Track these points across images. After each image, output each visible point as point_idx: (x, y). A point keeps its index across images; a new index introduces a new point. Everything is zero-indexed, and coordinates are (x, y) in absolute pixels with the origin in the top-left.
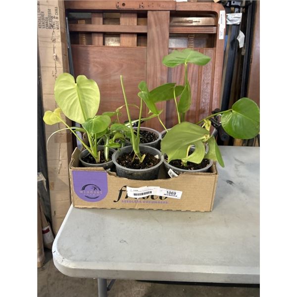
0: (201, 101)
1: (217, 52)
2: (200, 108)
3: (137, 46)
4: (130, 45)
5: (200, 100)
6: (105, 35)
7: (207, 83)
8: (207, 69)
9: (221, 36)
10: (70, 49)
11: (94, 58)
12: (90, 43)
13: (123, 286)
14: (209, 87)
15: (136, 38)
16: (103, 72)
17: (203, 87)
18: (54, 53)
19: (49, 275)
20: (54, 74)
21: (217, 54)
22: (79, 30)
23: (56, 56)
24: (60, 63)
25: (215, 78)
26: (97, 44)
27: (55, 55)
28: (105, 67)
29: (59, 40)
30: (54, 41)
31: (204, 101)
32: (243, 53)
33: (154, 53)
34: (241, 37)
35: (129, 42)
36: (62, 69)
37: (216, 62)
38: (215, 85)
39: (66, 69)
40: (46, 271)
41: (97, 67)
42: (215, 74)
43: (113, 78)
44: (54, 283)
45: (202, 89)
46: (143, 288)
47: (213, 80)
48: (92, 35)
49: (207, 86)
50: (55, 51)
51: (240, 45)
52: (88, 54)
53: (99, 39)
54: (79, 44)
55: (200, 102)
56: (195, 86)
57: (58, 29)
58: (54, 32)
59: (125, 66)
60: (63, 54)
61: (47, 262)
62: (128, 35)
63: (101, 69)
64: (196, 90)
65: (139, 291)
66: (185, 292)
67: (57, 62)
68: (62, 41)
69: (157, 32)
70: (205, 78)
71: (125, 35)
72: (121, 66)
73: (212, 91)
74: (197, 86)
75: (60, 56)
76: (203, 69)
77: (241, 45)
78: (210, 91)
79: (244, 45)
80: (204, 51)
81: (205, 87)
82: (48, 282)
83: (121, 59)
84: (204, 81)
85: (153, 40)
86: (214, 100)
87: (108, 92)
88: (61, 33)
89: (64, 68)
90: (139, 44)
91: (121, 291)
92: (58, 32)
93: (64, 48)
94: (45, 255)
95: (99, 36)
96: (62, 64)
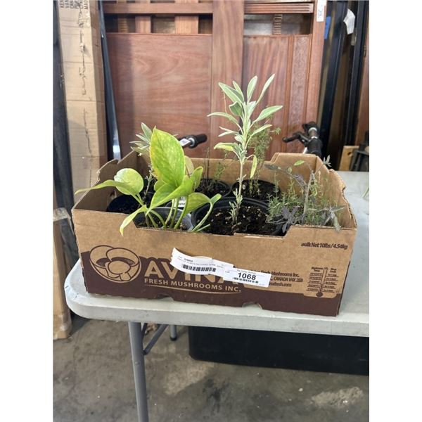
0: (290, 112)
1: (313, 40)
2: (289, 123)
3: (199, 32)
4: (188, 31)
5: (288, 111)
6: (155, 19)
7: (299, 87)
8: (299, 66)
9: (320, 17)
10: (105, 39)
11: (138, 51)
12: (133, 29)
13: (175, 366)
14: (302, 91)
15: (197, 22)
16: (150, 72)
17: (294, 92)
18: (81, 42)
19: (77, 348)
20: (81, 72)
21: (313, 44)
22: (117, 11)
23: (84, 47)
24: (89, 56)
25: (310, 80)
26: (142, 30)
27: (82, 44)
28: (154, 64)
29: (88, 24)
30: (81, 25)
31: (294, 112)
32: (353, 42)
33: (223, 43)
34: (350, 18)
35: (187, 27)
36: (92, 65)
37: (312, 56)
38: (310, 88)
39: (99, 65)
40: (73, 343)
41: (143, 64)
42: (311, 73)
43: (164, 80)
44: (82, 359)
45: (291, 96)
46: (203, 369)
47: (307, 81)
48: (136, 18)
49: (299, 92)
50: (83, 39)
51: (348, 29)
52: (130, 45)
53: (145, 25)
54: (118, 32)
55: (288, 114)
56: (281, 90)
57: (87, 8)
58: (81, 12)
59: (181, 63)
60: (93, 44)
61: (75, 332)
62: (186, 18)
63: (147, 67)
64: (283, 97)
65: (197, 372)
66: (260, 376)
67: (85, 55)
68: (92, 25)
69: (227, 13)
70: (296, 79)
71: (181, 18)
72: (176, 62)
73: (306, 98)
74: (284, 90)
75: (90, 47)
76: (293, 67)
77: (350, 30)
78: (303, 98)
79: (355, 30)
80: (295, 38)
81: (296, 92)
82: (74, 357)
83: (176, 52)
84: (294, 83)
85: (221, 24)
86: (308, 111)
87: (158, 100)
88: (91, 14)
89: (95, 64)
90: (202, 30)
91: (173, 372)
92: (87, 12)
93: (96, 35)
94: (72, 323)
95: (145, 20)
96: (92, 58)
